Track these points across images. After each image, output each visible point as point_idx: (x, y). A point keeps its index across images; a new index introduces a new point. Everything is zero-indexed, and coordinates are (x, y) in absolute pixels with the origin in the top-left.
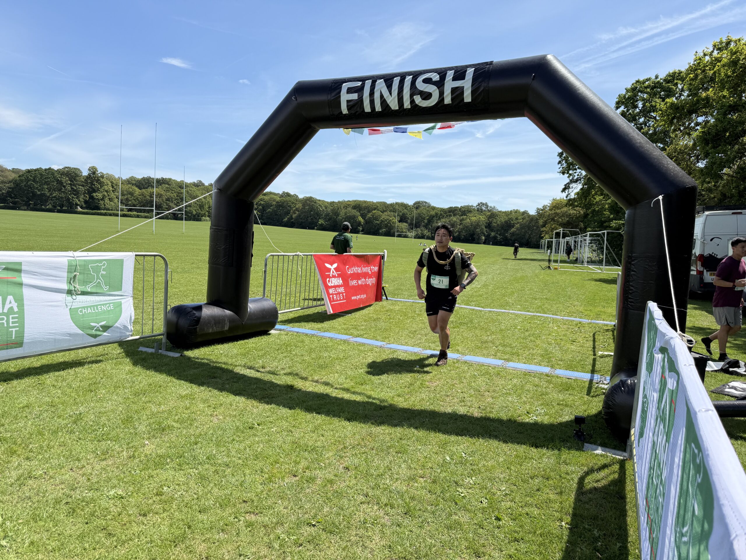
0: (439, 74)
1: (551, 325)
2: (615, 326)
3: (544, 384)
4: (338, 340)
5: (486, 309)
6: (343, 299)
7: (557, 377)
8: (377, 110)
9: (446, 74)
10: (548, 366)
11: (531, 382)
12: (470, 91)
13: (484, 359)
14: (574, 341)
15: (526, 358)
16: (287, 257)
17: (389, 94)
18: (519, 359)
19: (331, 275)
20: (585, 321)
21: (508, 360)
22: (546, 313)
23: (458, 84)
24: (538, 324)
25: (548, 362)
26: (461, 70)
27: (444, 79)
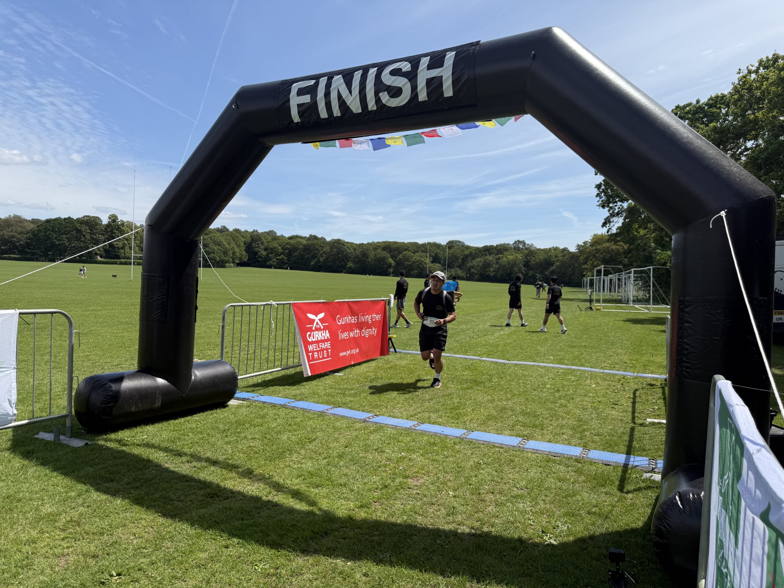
0: (410, 62)
1: (588, 381)
2: (666, 380)
3: (572, 476)
4: (312, 412)
5: (512, 362)
6: (327, 358)
7: (592, 462)
8: (335, 116)
9: (420, 61)
10: (579, 444)
11: (554, 473)
12: (450, 81)
13: (496, 436)
14: (616, 404)
15: (552, 433)
16: (255, 307)
17: (348, 92)
18: (542, 435)
19: (314, 328)
20: (629, 374)
21: (527, 437)
22: (582, 365)
23: (434, 73)
24: (573, 381)
25: (581, 439)
26: (439, 55)
27: (417, 68)
